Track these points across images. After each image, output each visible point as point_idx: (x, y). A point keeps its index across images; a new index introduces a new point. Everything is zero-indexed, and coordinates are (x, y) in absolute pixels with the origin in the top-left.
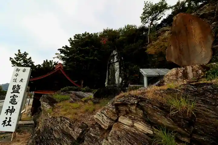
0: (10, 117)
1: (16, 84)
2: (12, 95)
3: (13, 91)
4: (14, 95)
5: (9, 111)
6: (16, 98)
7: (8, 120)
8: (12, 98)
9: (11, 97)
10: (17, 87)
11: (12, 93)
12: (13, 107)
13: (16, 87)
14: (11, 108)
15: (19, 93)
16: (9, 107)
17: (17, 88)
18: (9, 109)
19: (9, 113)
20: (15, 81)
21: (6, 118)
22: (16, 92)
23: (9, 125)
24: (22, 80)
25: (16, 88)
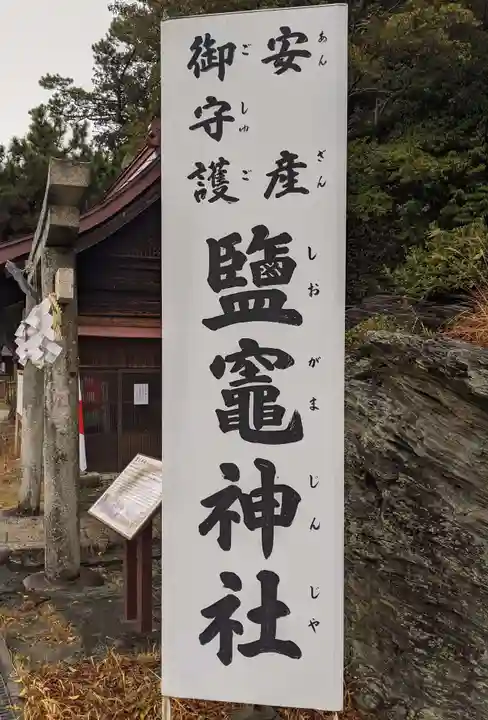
0: (268, 565)
1: (237, 219)
2: (228, 340)
3: (226, 302)
4: (249, 346)
5: (236, 507)
6: (278, 378)
7: (250, 596)
8: (230, 376)
9: (217, 368)
10: (259, 255)
11: (213, 324)
12: (266, 468)
13: (239, 260)
14: (249, 481)
15: (294, 318)
16: (230, 471)
17: (255, 267)
18: (232, 493)
19: (239, 529)
20: (221, 194)
21: (231, 580)
22: (259, 315)
23: (269, 643)
24: (286, 173)
25: (245, 272)
